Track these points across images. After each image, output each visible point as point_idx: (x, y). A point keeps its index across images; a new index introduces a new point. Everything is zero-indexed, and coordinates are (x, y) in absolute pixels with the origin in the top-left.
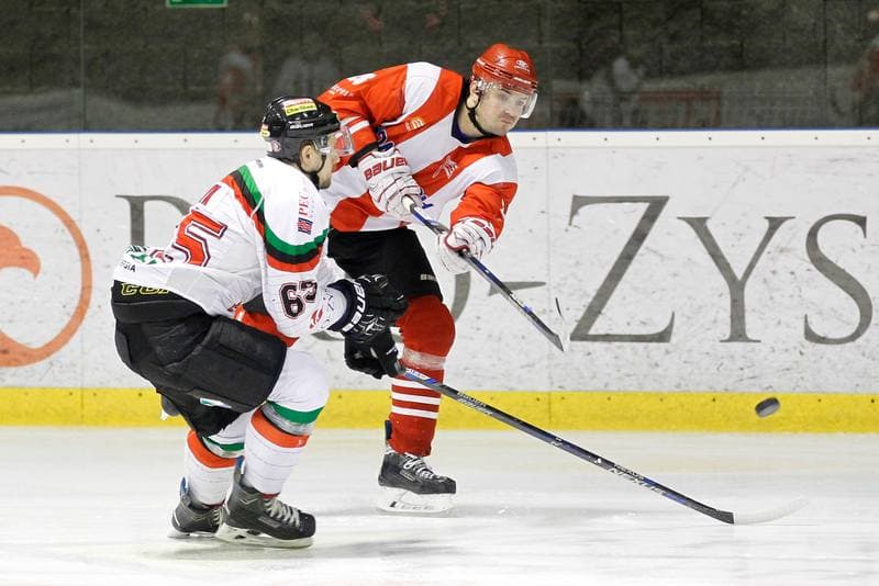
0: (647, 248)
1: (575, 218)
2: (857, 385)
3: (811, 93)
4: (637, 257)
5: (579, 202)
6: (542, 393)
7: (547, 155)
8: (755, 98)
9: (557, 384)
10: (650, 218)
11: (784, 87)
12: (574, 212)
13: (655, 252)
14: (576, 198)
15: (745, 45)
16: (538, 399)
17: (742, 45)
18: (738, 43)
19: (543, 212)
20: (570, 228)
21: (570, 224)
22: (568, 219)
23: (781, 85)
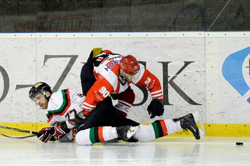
0: (70, 73)
1: (46, 63)
2: (143, 120)
3: (126, 19)
4: (67, 76)
5: (47, 57)
6: (34, 123)
7: (36, 41)
8: (106, 21)
9: (39, 120)
10: (72, 63)
11: (116, 17)
12: (45, 61)
13: (73, 74)
14: (46, 56)
15: (103, 3)
16: (33, 125)
17: (102, 3)
18: (100, 2)
19: (35, 61)
20: (44, 66)
21: (44, 65)
22: (43, 63)
23: (115, 16)
